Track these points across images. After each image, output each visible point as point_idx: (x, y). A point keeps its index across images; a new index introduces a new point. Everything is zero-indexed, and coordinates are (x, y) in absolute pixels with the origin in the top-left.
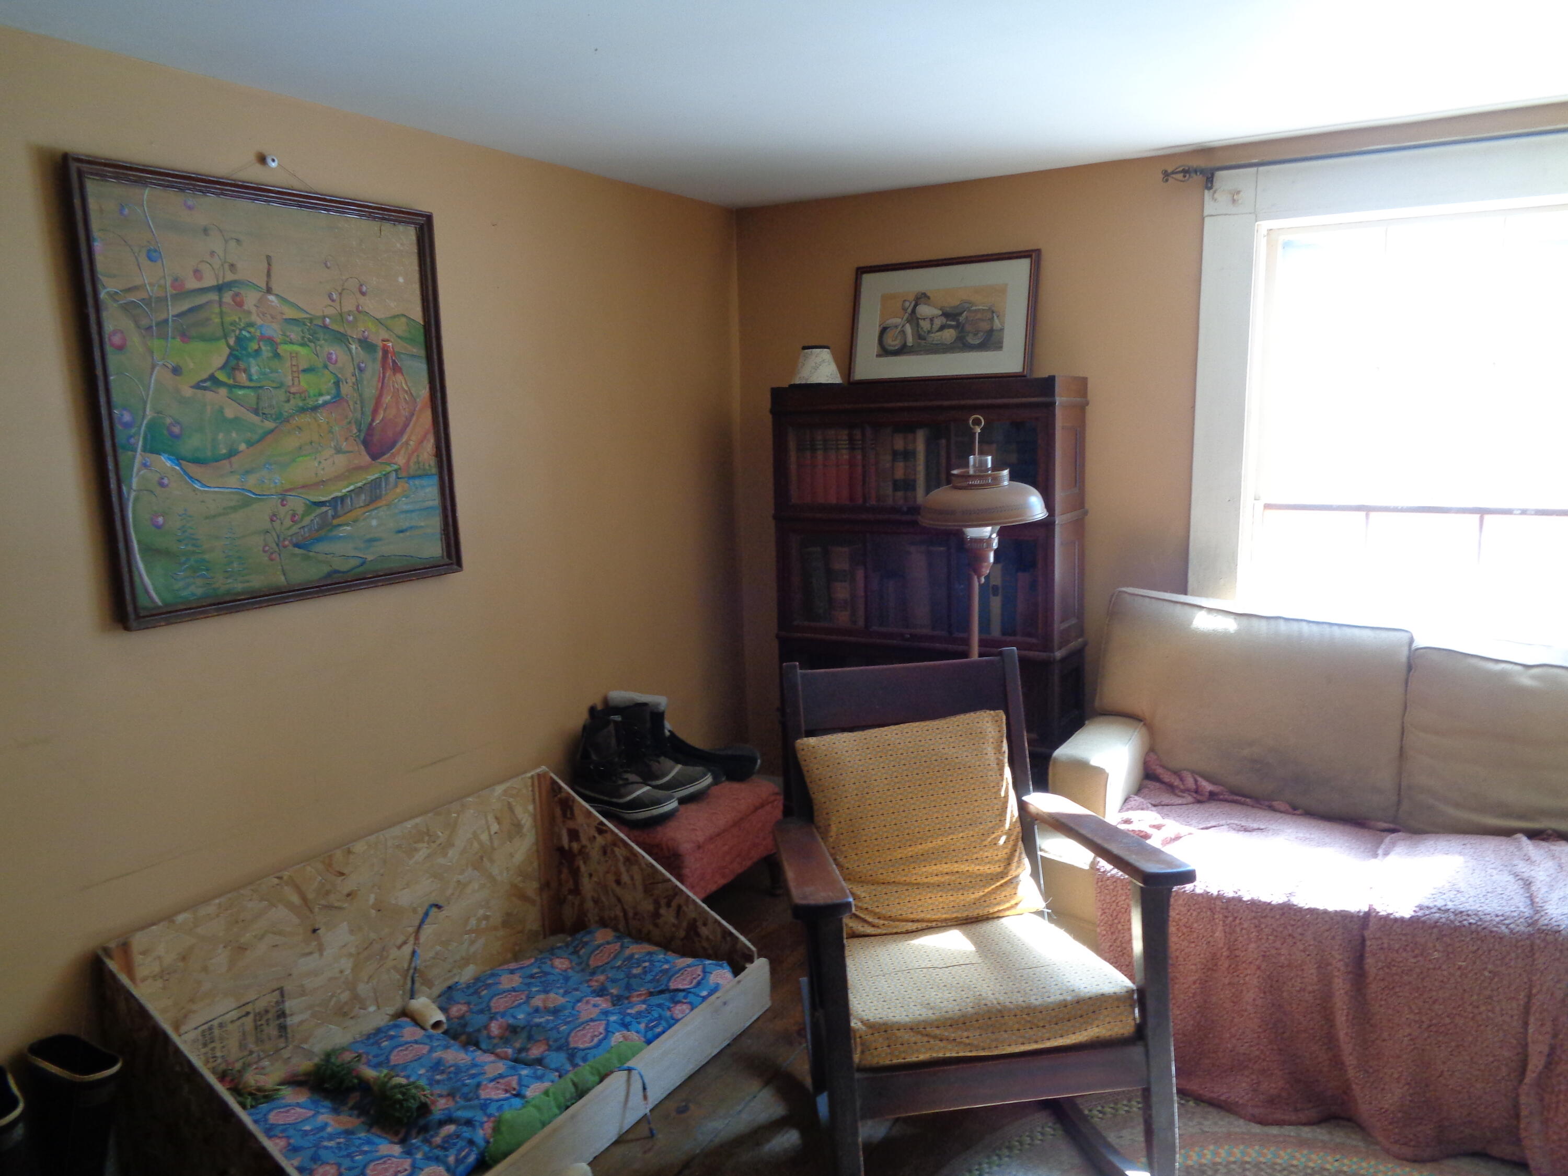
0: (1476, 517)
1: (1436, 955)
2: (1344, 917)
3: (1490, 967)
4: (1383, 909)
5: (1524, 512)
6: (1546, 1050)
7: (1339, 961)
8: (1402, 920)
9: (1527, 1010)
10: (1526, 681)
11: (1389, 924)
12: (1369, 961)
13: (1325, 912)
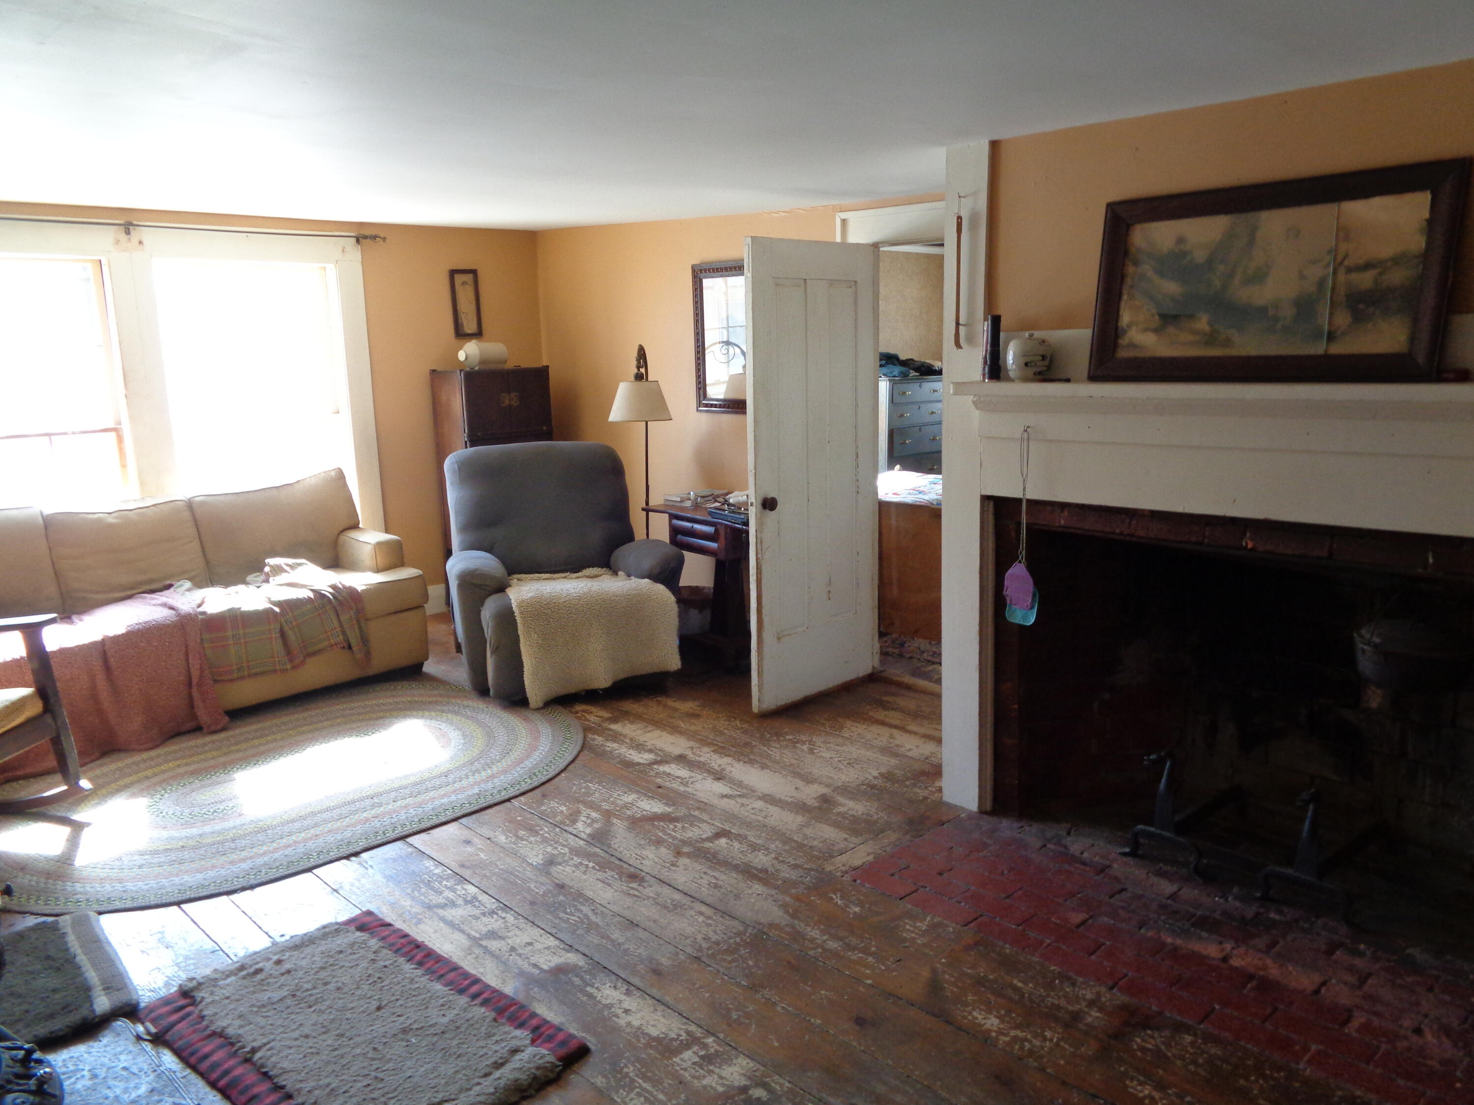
0: (47, 438)
1: (143, 644)
2: (94, 644)
3: (167, 640)
4: (111, 634)
5: (74, 433)
6: (198, 666)
7: (97, 665)
8: (123, 634)
9: (187, 655)
10: (111, 520)
11: (116, 639)
12: (112, 660)
13: (84, 645)
